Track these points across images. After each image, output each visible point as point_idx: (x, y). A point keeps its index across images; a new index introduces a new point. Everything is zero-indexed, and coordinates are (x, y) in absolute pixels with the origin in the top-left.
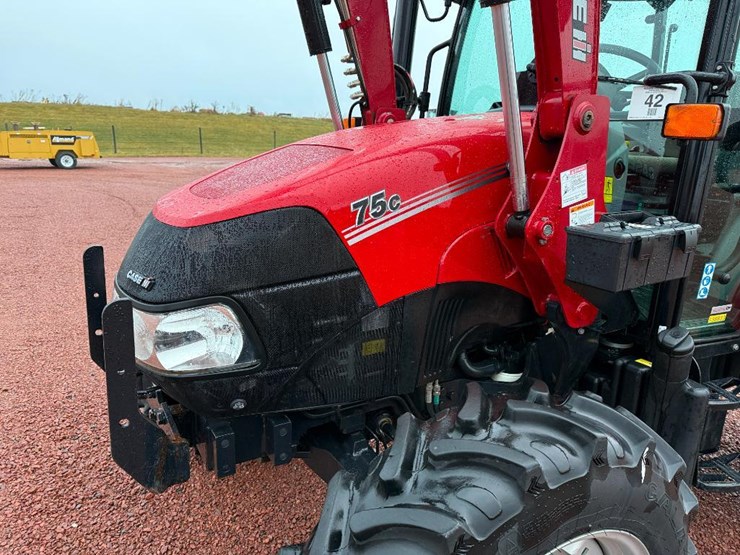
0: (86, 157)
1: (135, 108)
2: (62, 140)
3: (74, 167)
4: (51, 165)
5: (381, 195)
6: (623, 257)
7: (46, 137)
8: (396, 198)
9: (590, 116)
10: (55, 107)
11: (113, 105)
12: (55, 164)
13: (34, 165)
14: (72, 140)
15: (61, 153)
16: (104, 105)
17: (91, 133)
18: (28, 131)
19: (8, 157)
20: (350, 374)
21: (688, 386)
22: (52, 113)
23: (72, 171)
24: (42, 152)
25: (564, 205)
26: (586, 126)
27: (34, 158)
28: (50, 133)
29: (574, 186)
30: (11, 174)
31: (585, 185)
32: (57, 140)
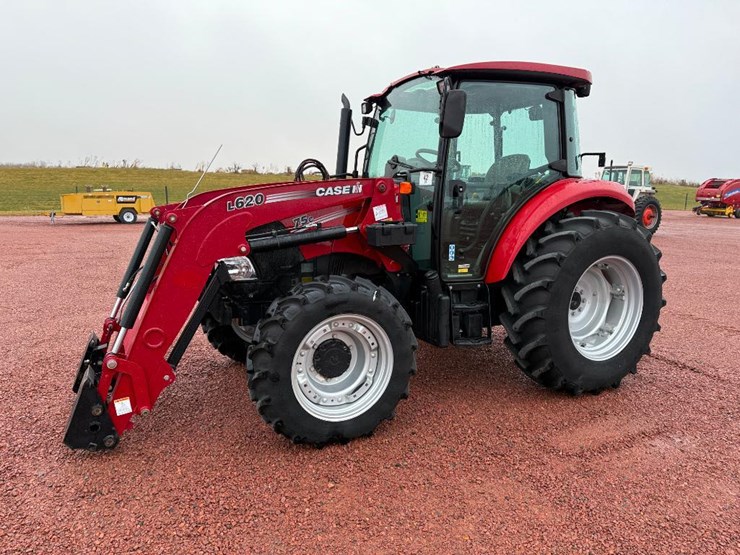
0: (144, 213)
2: (125, 199)
3: (135, 222)
6: (378, 234)
7: (113, 197)
8: (312, 218)
9: (382, 186)
10: (115, 170)
12: (119, 220)
14: (133, 199)
15: (124, 210)
16: (157, 168)
17: (149, 193)
18: (98, 191)
19: (81, 214)
22: (113, 177)
23: (134, 225)
24: (107, 210)
25: (376, 220)
26: (382, 190)
27: (101, 215)
28: (115, 194)
29: (380, 213)
30: (83, 228)
31: (386, 212)
32: (121, 199)
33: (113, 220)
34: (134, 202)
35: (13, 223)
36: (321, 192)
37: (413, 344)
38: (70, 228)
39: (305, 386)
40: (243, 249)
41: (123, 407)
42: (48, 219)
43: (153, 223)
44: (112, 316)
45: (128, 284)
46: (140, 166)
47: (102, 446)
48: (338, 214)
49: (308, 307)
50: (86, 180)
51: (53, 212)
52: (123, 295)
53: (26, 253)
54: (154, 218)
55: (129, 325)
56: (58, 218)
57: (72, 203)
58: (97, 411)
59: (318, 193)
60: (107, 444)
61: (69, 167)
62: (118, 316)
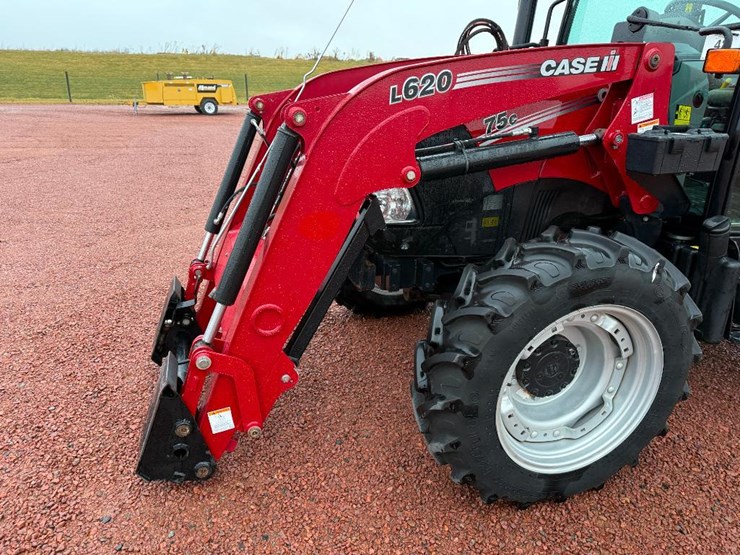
0: (225, 104)
1: (262, 56)
2: (206, 88)
3: (216, 113)
4: (196, 112)
5: (504, 114)
6: (660, 151)
7: (193, 85)
8: (515, 116)
9: (656, 59)
10: (195, 57)
11: (244, 55)
12: (200, 111)
13: (181, 111)
14: (214, 88)
15: (205, 100)
16: (236, 54)
17: (230, 82)
18: (178, 79)
19: (163, 104)
20: (473, 239)
21: (724, 260)
22: (192, 63)
23: (214, 117)
24: (188, 100)
25: (633, 122)
26: (653, 66)
27: (183, 105)
28: (196, 82)
29: (642, 109)
30: (166, 119)
31: (652, 110)
32: (202, 88)
33: (194, 111)
34: (214, 92)
35: (99, 112)
36: (549, 68)
37: (694, 352)
38: (152, 119)
39: (510, 416)
40: (411, 176)
41: (221, 421)
42: (132, 108)
43: (254, 122)
44: (200, 258)
45: (220, 215)
46: (218, 52)
47: (191, 476)
48: (549, 114)
49: (540, 294)
50: (167, 67)
51: (135, 101)
52: (215, 229)
53: (108, 147)
54: (255, 113)
55: (229, 299)
56: (141, 108)
57: (153, 91)
58: (183, 429)
59: (544, 72)
60: (199, 474)
61: (150, 53)
62: (208, 258)
